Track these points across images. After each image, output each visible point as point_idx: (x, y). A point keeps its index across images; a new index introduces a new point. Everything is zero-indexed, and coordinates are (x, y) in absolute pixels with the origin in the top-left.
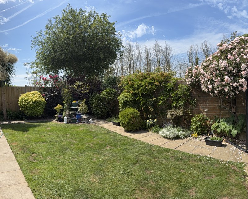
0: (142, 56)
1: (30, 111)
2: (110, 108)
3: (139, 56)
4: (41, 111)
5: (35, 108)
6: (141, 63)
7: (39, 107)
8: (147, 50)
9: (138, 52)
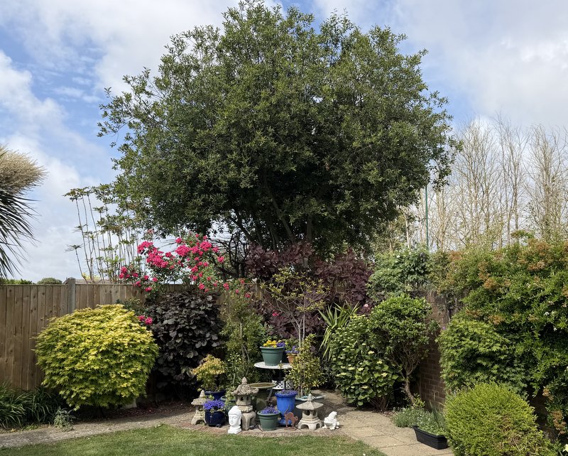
0: (522, 166)
1: (86, 387)
2: (404, 372)
3: (509, 166)
4: (133, 385)
5: (107, 375)
6: (519, 191)
7: (129, 367)
8: (545, 142)
9: (507, 152)
